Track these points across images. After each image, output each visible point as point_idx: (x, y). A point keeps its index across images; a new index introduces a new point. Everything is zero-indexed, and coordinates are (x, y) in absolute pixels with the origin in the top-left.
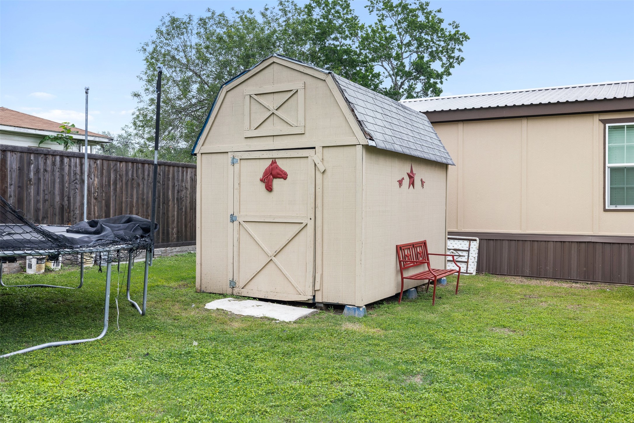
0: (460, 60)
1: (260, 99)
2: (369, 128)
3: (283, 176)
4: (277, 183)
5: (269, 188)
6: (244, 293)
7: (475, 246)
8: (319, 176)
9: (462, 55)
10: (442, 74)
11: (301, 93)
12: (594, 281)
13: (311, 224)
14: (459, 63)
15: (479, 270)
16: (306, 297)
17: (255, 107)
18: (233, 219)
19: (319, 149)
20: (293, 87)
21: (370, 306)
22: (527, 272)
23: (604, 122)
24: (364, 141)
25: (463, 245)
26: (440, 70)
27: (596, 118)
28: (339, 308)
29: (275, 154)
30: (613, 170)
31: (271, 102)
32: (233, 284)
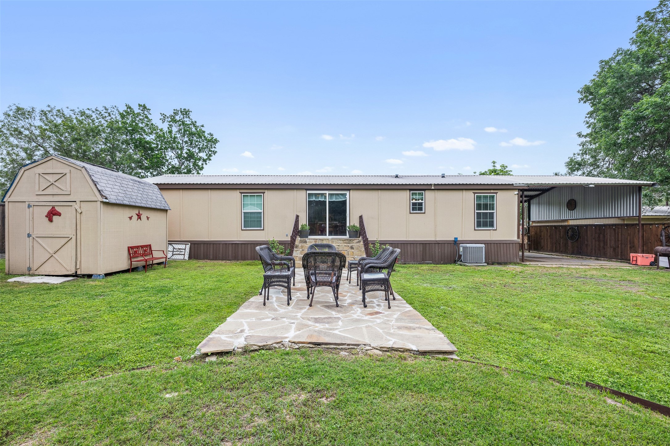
1: (45, 176)
2: (105, 193)
3: (59, 214)
4: (55, 218)
5: (51, 220)
6: (36, 273)
7: (188, 247)
8: (78, 215)
11: (68, 175)
12: (238, 260)
13: (74, 238)
15: (190, 258)
16: (72, 272)
17: (42, 179)
18: (29, 236)
19: (78, 203)
20: (64, 171)
21: (107, 275)
22: (211, 257)
23: (241, 193)
24: (100, 199)
25: (183, 246)
27: (238, 191)
28: (90, 276)
29: (54, 204)
30: (245, 213)
31: (52, 178)
32: (29, 269)
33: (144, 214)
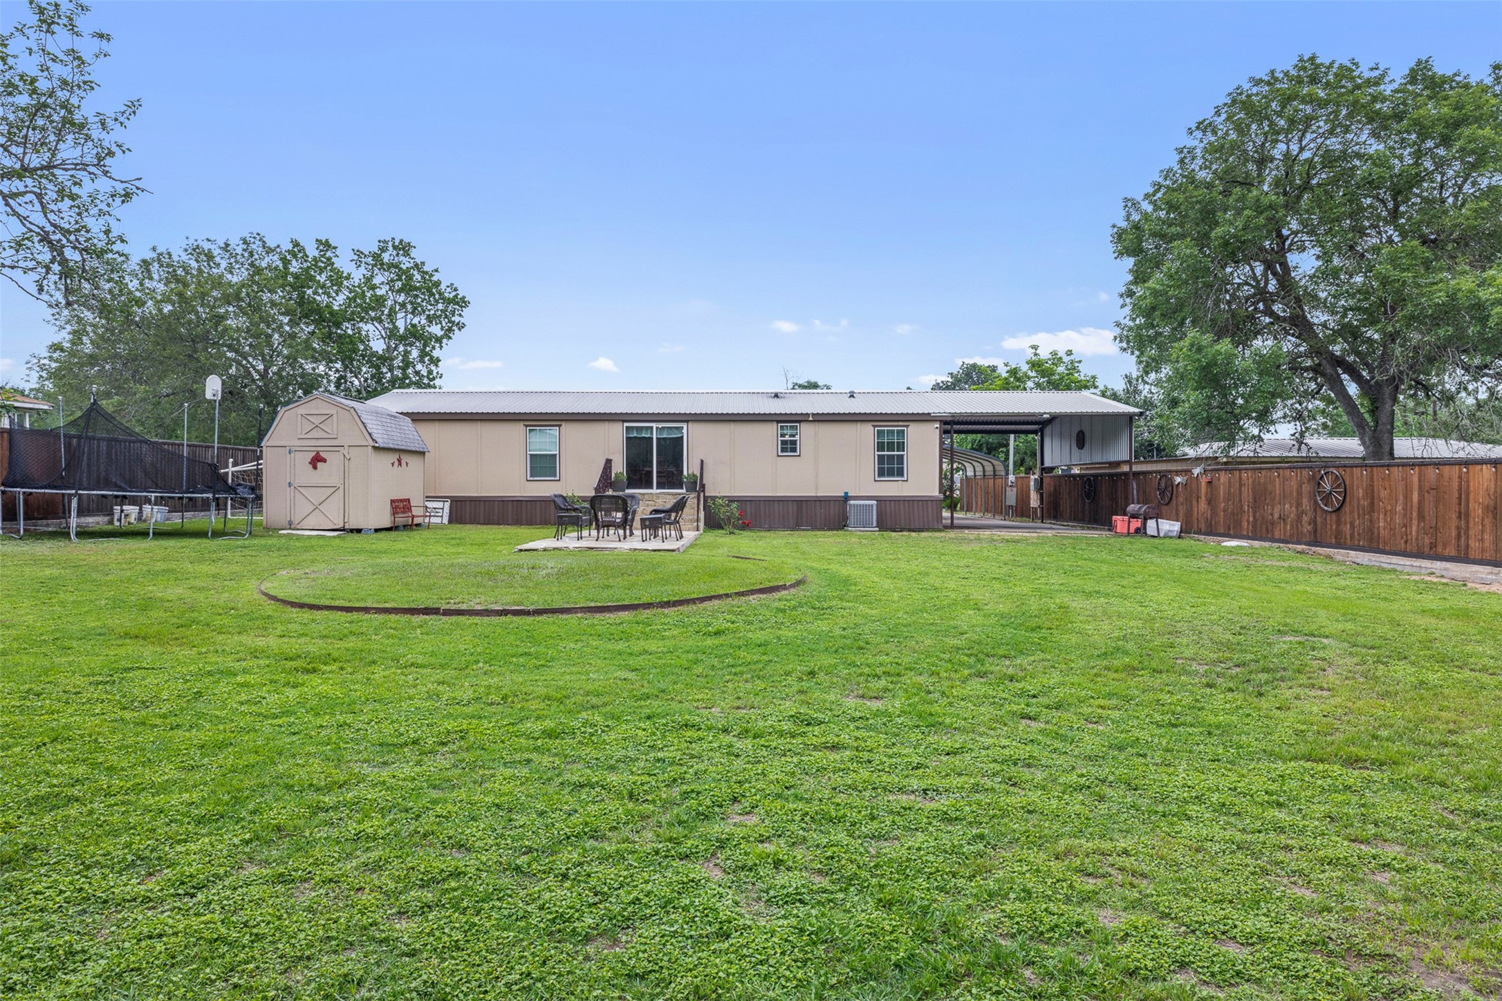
0: (461, 326)
1: (308, 417)
2: (375, 436)
3: (324, 461)
4: (319, 464)
5: (315, 467)
6: (299, 527)
7: (447, 505)
8: (346, 461)
9: (462, 320)
10: (442, 337)
11: (335, 416)
13: (342, 487)
14: (459, 329)
15: (450, 521)
16: (340, 526)
17: (304, 421)
18: (290, 484)
19: (346, 447)
20: (331, 412)
21: (377, 530)
23: (526, 426)
24: (372, 443)
25: (440, 505)
26: (440, 333)
27: (522, 424)
28: (359, 531)
29: (319, 449)
30: (531, 455)
31: (316, 420)
32: (291, 524)
33: (405, 458)
